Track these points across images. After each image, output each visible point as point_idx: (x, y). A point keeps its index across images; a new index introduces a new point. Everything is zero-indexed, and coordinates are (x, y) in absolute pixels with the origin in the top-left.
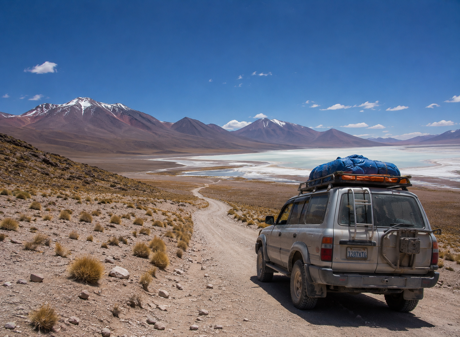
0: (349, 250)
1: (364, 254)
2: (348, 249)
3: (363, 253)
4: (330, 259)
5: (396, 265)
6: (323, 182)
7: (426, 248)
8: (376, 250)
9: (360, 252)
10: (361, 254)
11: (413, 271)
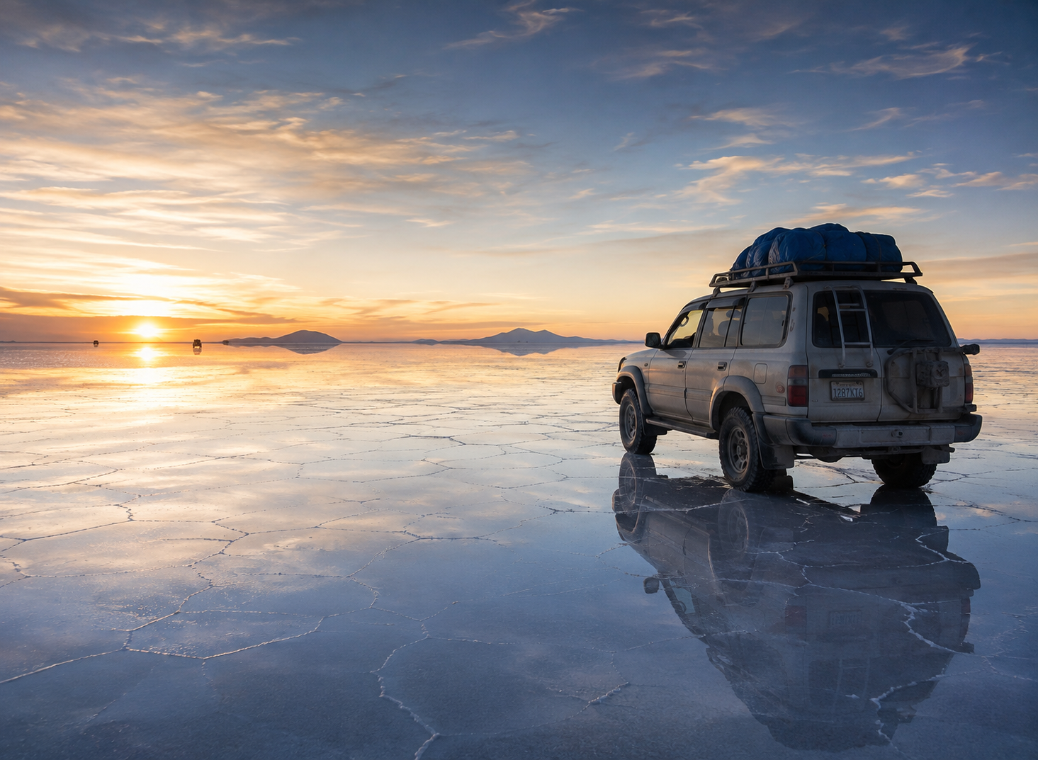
0: (834, 386)
1: (858, 391)
2: (832, 383)
3: (856, 389)
4: (805, 402)
5: (911, 406)
6: (770, 273)
7: (955, 377)
8: (877, 383)
9: (852, 387)
10: (855, 391)
11: (941, 415)
